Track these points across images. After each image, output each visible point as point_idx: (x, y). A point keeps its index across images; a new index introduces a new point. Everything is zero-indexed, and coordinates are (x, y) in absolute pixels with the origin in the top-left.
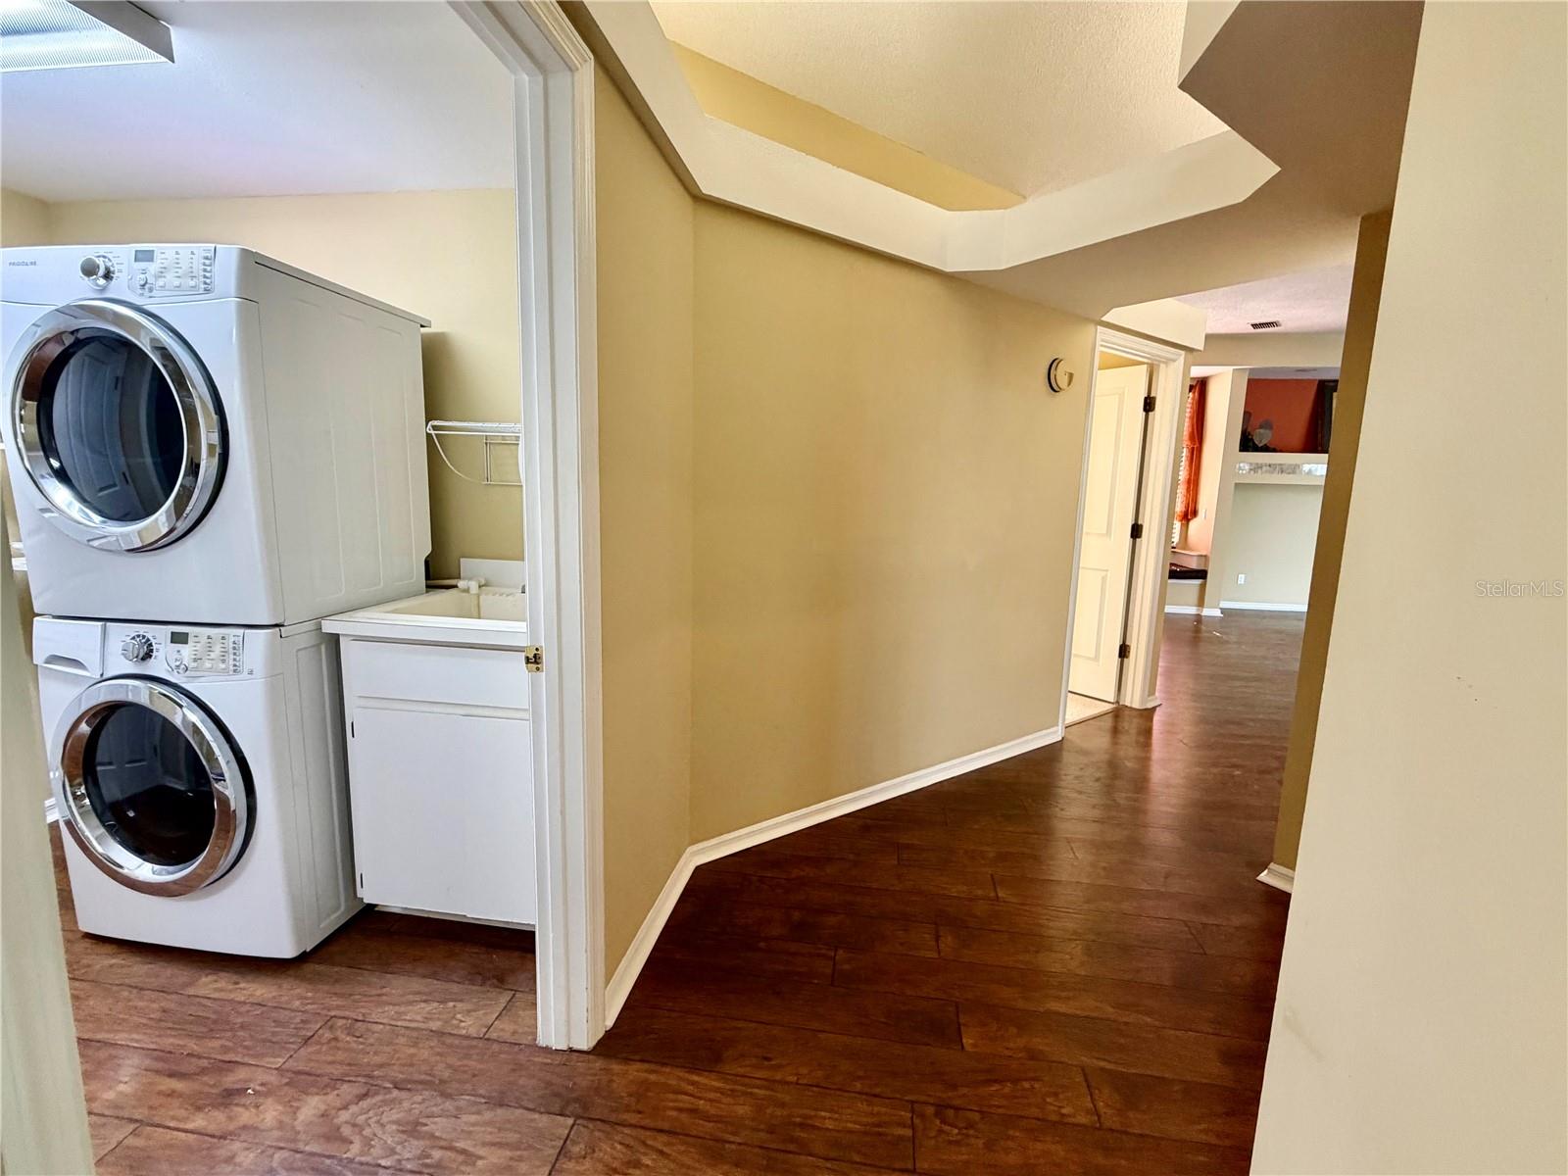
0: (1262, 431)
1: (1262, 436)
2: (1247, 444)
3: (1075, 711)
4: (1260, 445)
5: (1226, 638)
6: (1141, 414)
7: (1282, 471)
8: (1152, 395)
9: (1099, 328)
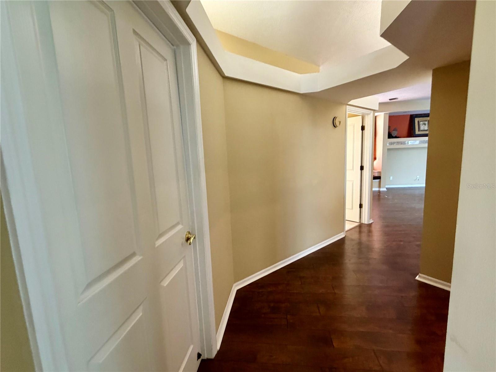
0: (394, 132)
1: (394, 133)
2: (390, 136)
3: (348, 226)
4: (394, 136)
5: (389, 197)
6: (361, 131)
7: (402, 144)
8: (364, 125)
9: (347, 106)
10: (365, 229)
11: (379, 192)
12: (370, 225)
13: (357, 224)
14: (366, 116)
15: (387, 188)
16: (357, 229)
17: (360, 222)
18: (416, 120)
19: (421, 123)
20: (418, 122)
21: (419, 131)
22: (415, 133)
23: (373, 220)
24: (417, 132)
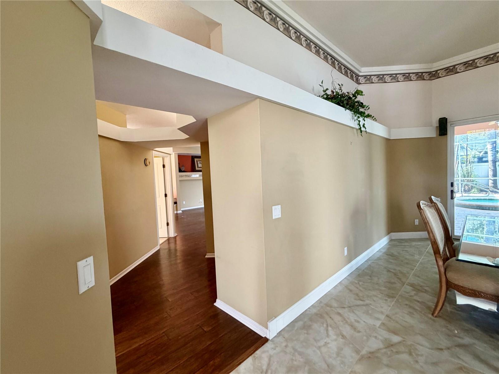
0: (182, 167)
1: (183, 169)
2: (180, 171)
3: (161, 241)
4: (183, 170)
5: (185, 217)
6: (163, 168)
7: (188, 177)
8: (164, 164)
9: (153, 151)
10: (172, 241)
11: (177, 214)
12: (175, 237)
13: (166, 239)
14: (165, 158)
15: (182, 211)
16: (167, 242)
17: (168, 237)
18: (196, 160)
19: (199, 162)
20: (197, 161)
21: (198, 168)
22: (196, 169)
23: (177, 233)
24: (197, 169)
